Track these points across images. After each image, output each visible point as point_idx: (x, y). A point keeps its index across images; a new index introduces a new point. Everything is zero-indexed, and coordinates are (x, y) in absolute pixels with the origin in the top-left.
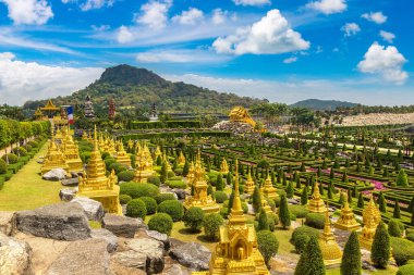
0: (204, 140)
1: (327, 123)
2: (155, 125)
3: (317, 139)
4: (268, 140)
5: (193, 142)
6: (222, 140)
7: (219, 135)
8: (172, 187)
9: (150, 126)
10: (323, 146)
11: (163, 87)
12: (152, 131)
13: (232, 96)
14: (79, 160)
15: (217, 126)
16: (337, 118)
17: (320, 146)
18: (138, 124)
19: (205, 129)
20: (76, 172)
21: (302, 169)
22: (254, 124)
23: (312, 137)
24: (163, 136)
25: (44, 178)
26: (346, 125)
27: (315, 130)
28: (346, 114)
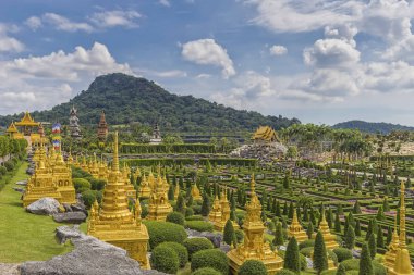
0: (220, 169)
1: (380, 150)
2: (158, 148)
3: (370, 170)
4: (304, 171)
5: (207, 171)
6: (244, 170)
7: (240, 163)
8: (200, 230)
9: (151, 149)
10: (380, 180)
11: (167, 101)
12: (154, 156)
13: (253, 114)
14: (72, 189)
15: (236, 152)
16: (393, 145)
17: (375, 180)
18: (135, 148)
19: (221, 155)
20: (68, 203)
21: (355, 210)
22: (285, 150)
23: (362, 168)
24: (168, 162)
25: (29, 211)
26: (405, 154)
27: (365, 160)
28: (404, 139)
